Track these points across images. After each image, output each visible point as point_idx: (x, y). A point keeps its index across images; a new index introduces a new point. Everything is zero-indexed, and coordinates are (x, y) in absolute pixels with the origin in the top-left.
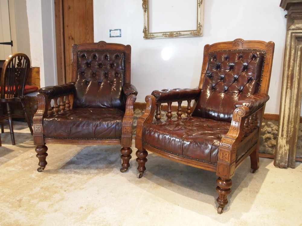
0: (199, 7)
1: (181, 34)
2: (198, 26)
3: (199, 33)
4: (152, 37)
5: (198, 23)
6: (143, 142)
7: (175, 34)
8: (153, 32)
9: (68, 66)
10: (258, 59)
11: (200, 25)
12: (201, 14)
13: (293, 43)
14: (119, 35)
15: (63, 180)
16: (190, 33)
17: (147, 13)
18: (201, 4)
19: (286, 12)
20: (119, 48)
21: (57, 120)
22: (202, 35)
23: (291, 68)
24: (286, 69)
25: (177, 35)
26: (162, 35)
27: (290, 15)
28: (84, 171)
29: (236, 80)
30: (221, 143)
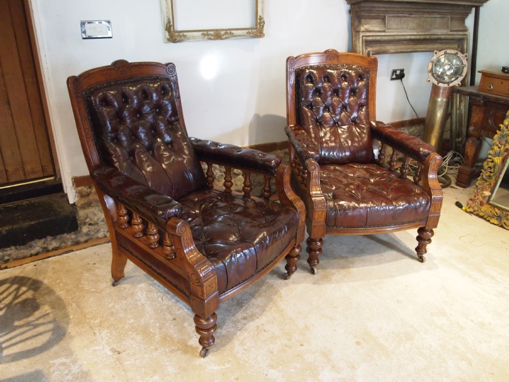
1: (233, 34)
2: (258, 21)
3: (260, 33)
5: (259, 17)
7: (224, 35)
8: (182, 29)
11: (262, 21)
12: (263, 3)
20: (156, 71)
25: (227, 36)
26: (202, 36)
27: (356, 12)
28: (251, 309)
29: (344, 107)
30: (433, 197)
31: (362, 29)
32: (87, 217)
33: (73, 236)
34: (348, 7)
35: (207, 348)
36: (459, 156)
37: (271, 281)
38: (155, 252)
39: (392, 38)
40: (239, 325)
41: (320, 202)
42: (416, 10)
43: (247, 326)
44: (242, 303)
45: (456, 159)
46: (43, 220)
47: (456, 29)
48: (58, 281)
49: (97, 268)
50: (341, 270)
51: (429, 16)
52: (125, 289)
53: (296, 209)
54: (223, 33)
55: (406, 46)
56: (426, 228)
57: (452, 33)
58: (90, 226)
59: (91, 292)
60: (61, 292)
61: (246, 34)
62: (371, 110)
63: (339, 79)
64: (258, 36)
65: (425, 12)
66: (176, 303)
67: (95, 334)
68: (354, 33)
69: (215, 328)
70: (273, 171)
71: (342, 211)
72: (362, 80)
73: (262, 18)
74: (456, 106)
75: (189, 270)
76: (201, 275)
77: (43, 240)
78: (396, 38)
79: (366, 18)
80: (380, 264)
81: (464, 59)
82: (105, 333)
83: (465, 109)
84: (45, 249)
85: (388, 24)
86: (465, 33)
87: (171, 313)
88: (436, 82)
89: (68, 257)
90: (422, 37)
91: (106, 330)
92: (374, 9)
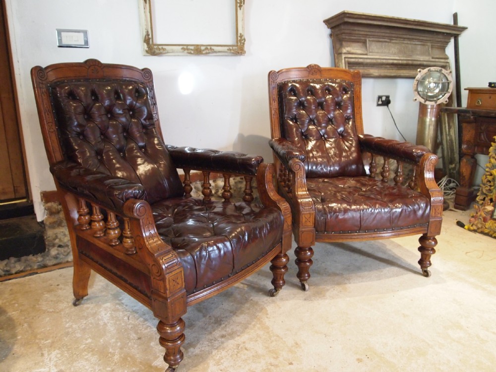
0: (238, 8)
1: (213, 50)
2: (239, 38)
3: (241, 50)
4: (163, 52)
5: (239, 35)
7: (204, 50)
8: (161, 43)
11: (243, 38)
12: (243, 20)
16: (228, 50)
17: (148, 5)
18: (244, 4)
25: (207, 51)
26: (182, 51)
27: (337, 35)
28: (231, 327)
29: (330, 121)
30: (432, 199)
31: (344, 51)
32: (56, 237)
33: (40, 259)
34: (329, 31)
35: (174, 367)
36: (454, 182)
37: (256, 298)
38: (114, 249)
39: (374, 61)
40: (216, 344)
41: (308, 203)
42: (396, 36)
43: (225, 345)
44: (221, 320)
45: (452, 185)
46: (6, 238)
47: (438, 56)
48: (13, 302)
49: (61, 289)
50: (336, 286)
51: (409, 42)
52: (88, 308)
53: (281, 210)
54: (203, 48)
55: (389, 71)
56: (428, 235)
57: (433, 60)
58: (60, 249)
59: (48, 312)
60: (14, 313)
61: (227, 50)
62: (358, 124)
63: (322, 92)
64: (239, 53)
65: (405, 38)
66: (144, 322)
67: (42, 355)
68: (336, 55)
69: (182, 339)
70: (254, 170)
71: (332, 214)
72: (346, 93)
73: (242, 35)
74: (446, 133)
75: (149, 261)
76: (164, 267)
77: (5, 262)
78: (379, 61)
79: (347, 41)
80: (379, 280)
81: (448, 75)
82: (55, 353)
83: (455, 135)
84: (7, 273)
85: (369, 48)
86: (446, 61)
87: (136, 333)
88: (422, 101)
89: (30, 279)
90: (405, 62)
91: (57, 351)
92: (354, 32)
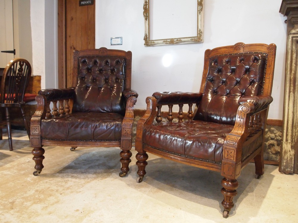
0: (199, 14)
1: (181, 40)
2: (199, 32)
3: (199, 39)
4: (153, 44)
5: (199, 30)
6: (144, 144)
8: (153, 39)
9: (69, 75)
10: (260, 61)
11: (201, 31)
12: (201, 20)
13: (294, 47)
14: (120, 43)
15: (60, 183)
16: (191, 40)
17: (147, 21)
18: (202, 11)
19: (286, 18)
20: (120, 54)
21: (55, 121)
22: (202, 42)
23: (293, 72)
24: (289, 73)
25: (177, 42)
26: (163, 42)
28: (82, 176)
30: (226, 141)
54: (175, 40)
64: (197, 41)
68: (287, 36)
